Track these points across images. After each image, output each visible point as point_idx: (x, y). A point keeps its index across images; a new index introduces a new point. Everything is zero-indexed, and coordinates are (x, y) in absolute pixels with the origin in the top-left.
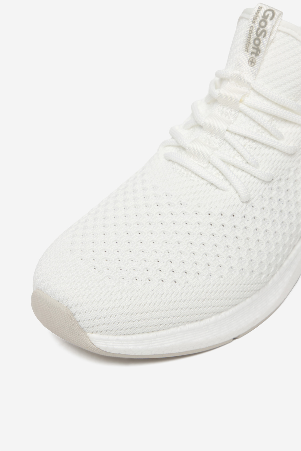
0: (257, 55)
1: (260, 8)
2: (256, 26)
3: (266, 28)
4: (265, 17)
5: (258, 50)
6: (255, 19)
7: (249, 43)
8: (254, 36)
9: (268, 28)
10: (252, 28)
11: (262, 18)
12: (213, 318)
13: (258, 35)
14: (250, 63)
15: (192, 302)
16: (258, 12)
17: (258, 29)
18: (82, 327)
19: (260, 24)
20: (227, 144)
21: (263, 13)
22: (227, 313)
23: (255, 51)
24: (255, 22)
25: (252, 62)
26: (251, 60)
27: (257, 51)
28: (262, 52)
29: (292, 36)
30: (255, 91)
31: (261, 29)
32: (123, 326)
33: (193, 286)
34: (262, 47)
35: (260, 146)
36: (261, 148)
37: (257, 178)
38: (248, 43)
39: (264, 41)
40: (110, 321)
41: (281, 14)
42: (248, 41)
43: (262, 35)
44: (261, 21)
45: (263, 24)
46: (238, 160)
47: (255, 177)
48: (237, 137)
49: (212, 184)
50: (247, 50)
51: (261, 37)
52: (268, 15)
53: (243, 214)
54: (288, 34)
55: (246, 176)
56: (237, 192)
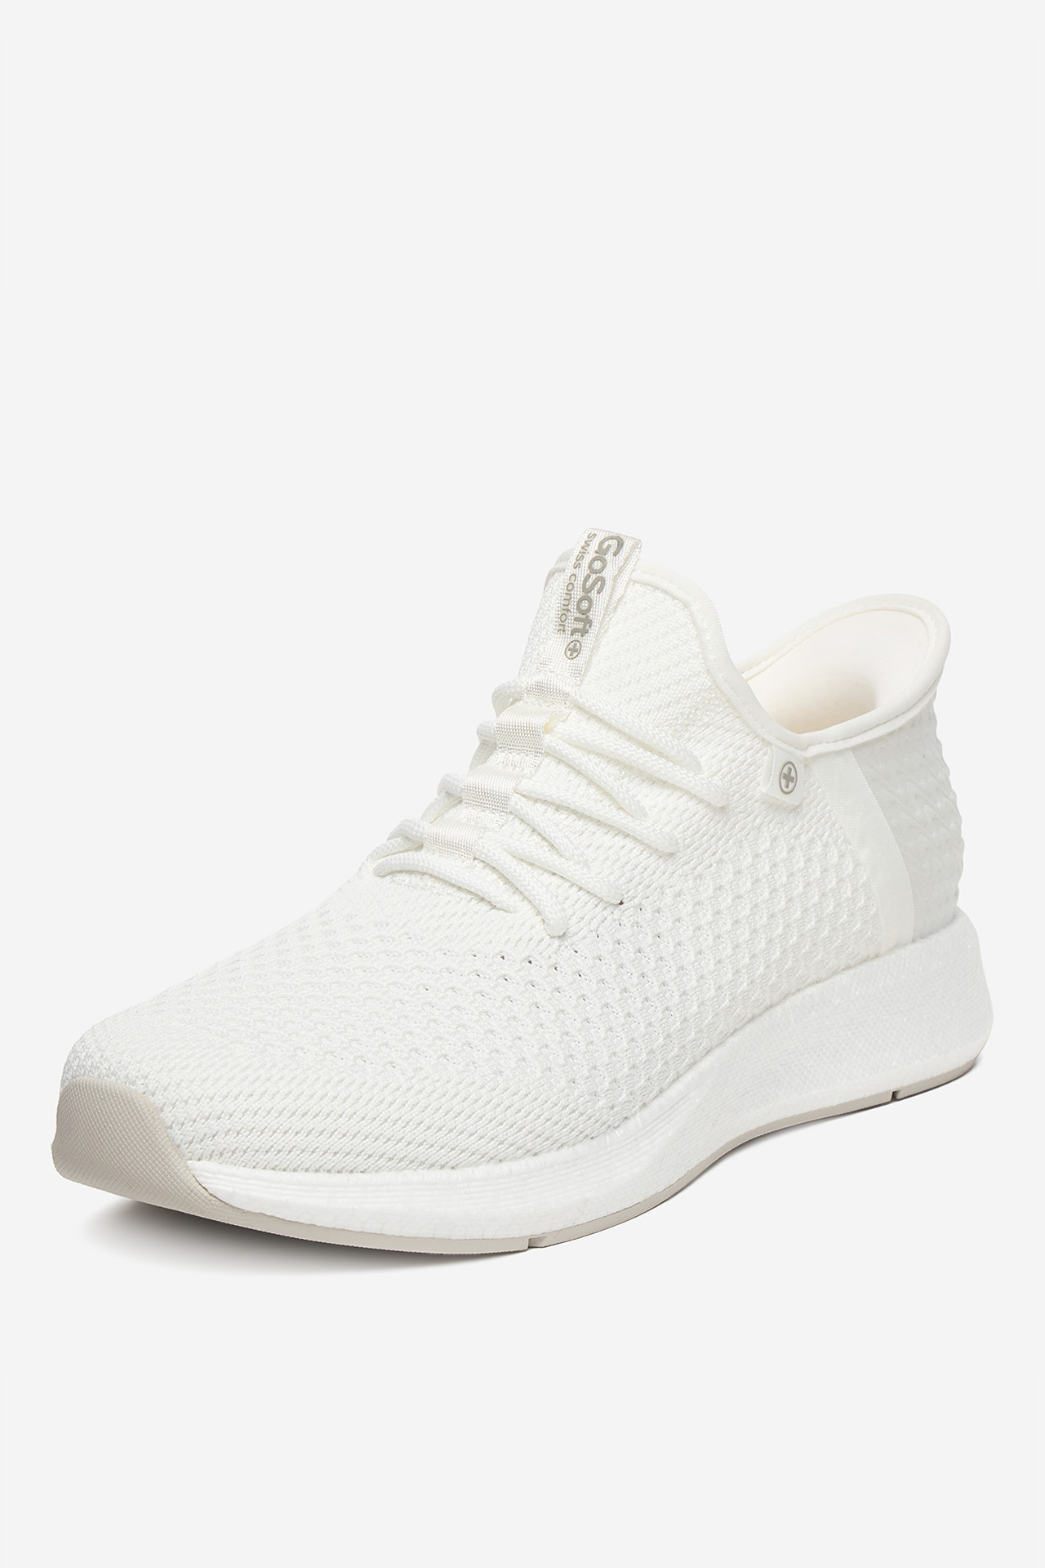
0: (584, 632)
1: (592, 536)
2: (583, 571)
3: (604, 574)
4: (601, 553)
5: (588, 622)
6: (580, 558)
7: (568, 610)
8: (578, 593)
9: (608, 574)
10: (573, 578)
11: (595, 555)
12: (482, 1171)
13: (587, 590)
14: (569, 653)
15: (432, 1112)
16: (587, 544)
17: (588, 577)
18: (178, 1142)
19: (590, 567)
20: (517, 822)
21: (597, 545)
22: (515, 1166)
23: (580, 626)
24: (579, 564)
25: (573, 651)
26: (571, 646)
27: (585, 623)
28: (596, 624)
29: (665, 592)
30: (580, 708)
31: (594, 576)
32: (272, 1141)
33: (435, 1079)
34: (596, 615)
35: (593, 827)
36: (594, 833)
37: (585, 890)
38: (565, 612)
39: (600, 600)
40: (241, 1126)
41: (637, 544)
42: (566, 608)
43: (596, 589)
44: (594, 560)
45: (597, 565)
46: (543, 853)
47: (581, 889)
48: (540, 807)
49: (482, 899)
50: (562, 628)
51: (593, 594)
52: (609, 546)
53: (553, 961)
54: (656, 588)
55: (559, 887)
56: (539, 913)
